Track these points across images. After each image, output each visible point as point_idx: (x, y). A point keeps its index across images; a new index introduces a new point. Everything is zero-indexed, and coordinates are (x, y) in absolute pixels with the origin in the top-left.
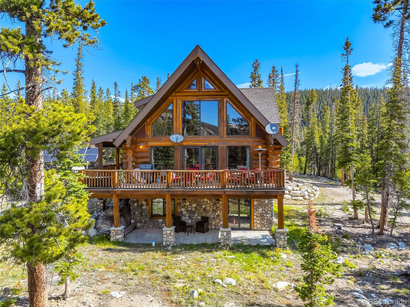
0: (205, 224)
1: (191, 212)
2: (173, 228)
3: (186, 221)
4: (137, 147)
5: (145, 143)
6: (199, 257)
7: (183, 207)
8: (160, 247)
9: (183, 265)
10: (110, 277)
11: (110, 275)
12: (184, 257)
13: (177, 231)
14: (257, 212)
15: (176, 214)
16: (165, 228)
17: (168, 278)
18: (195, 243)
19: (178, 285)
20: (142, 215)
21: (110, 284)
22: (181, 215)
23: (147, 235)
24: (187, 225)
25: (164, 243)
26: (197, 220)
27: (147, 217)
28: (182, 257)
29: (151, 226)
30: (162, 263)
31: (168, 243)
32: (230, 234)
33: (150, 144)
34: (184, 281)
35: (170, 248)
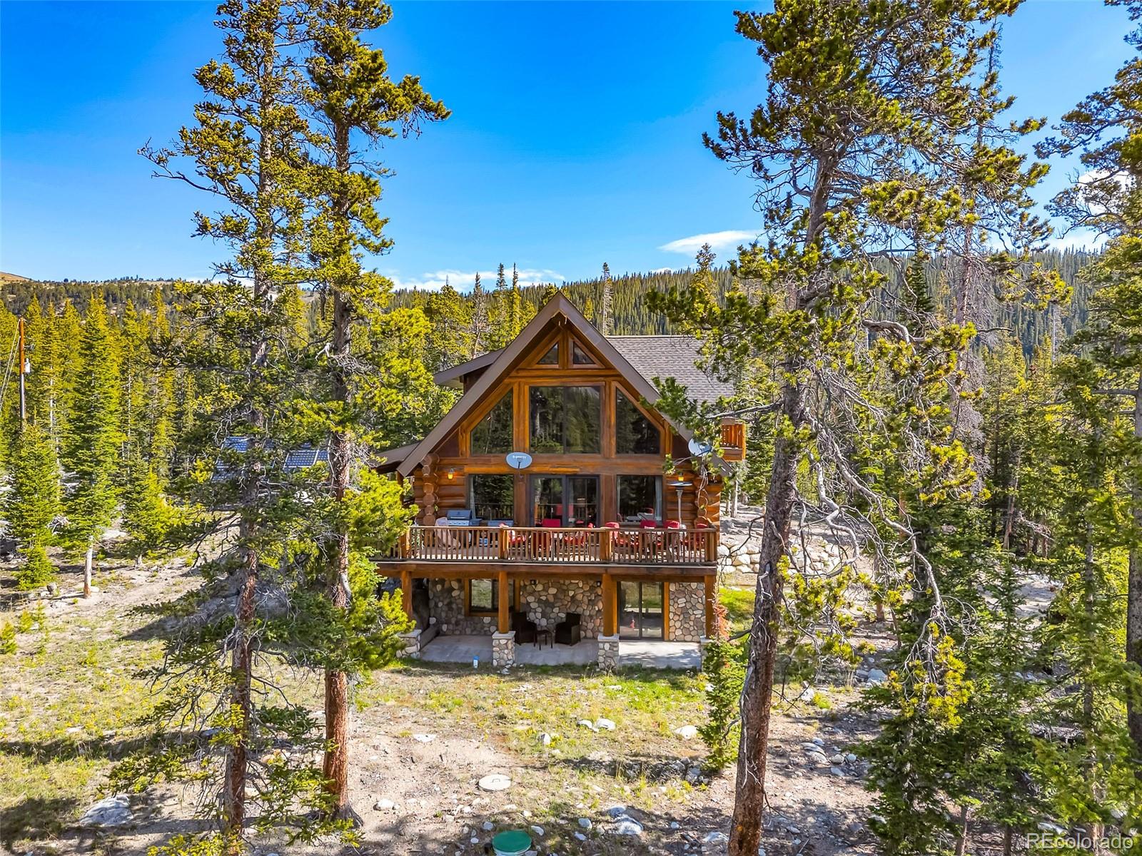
0: (574, 629)
1: (547, 604)
2: (512, 634)
3: (537, 622)
4: (442, 475)
5: (458, 467)
6: (557, 688)
7: (530, 594)
8: (487, 668)
9: (529, 699)
10: (407, 714)
11: (405, 712)
12: (530, 687)
13: (518, 640)
14: (676, 606)
15: (517, 608)
16: (496, 635)
17: (502, 717)
18: (552, 663)
19: (519, 728)
20: (451, 609)
21: (409, 724)
22: (528, 609)
23: (463, 647)
24: (539, 629)
25: (495, 663)
26: (559, 621)
27: (459, 613)
28: (528, 685)
29: (468, 631)
30: (493, 695)
31: (503, 663)
32: (617, 646)
33: (467, 469)
34: (529, 722)
35: (505, 671)
